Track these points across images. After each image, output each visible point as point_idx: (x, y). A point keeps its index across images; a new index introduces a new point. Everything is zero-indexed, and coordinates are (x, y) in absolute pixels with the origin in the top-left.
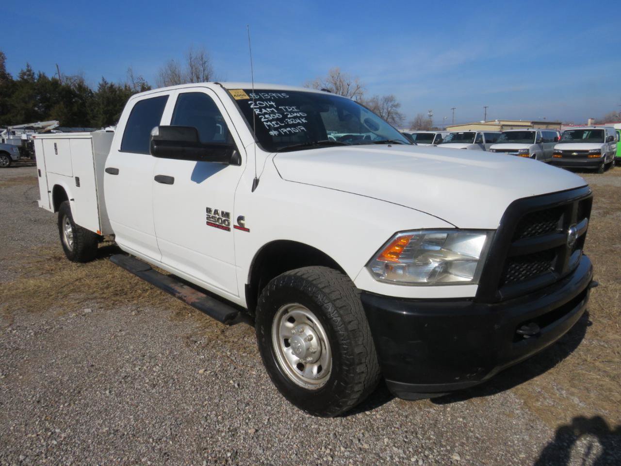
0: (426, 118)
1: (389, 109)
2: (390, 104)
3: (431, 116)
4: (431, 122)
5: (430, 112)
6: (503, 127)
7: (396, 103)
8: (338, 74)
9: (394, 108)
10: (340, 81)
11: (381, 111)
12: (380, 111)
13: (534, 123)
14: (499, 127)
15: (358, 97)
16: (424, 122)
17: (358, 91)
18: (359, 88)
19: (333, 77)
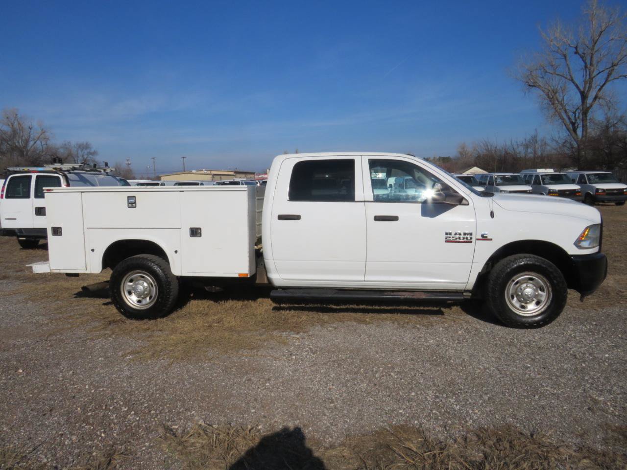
0: (124, 166)
1: (85, 157)
2: (86, 152)
3: (129, 164)
4: (131, 170)
5: (128, 160)
6: (215, 176)
7: (92, 151)
8: (15, 116)
9: (90, 156)
10: (19, 124)
11: (75, 159)
12: (73, 158)
13: (236, 172)
14: (211, 176)
15: (44, 143)
16: (123, 171)
17: (43, 136)
18: (44, 132)
19: (7, 118)
